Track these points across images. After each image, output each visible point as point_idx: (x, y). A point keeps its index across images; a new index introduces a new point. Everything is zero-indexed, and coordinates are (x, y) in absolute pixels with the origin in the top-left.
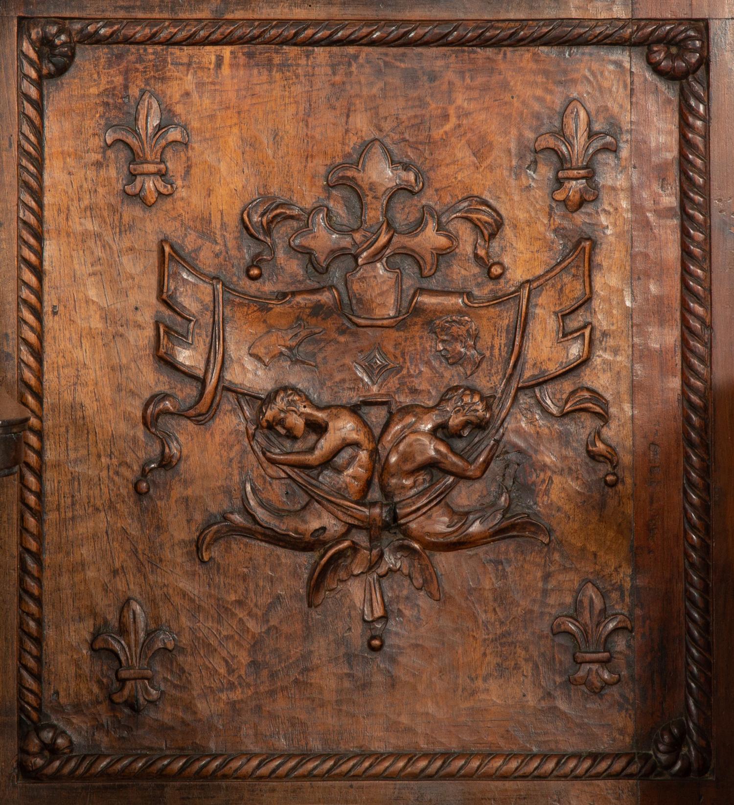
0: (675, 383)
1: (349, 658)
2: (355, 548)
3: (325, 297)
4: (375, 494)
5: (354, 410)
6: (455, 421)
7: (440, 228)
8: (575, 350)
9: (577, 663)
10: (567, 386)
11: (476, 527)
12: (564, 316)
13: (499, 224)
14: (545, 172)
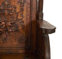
0: (29, 20)
1: (3, 40)
2: (4, 32)
3: (2, 13)
4: (6, 28)
5: (4, 21)
6: (12, 23)
7: (11, 8)
8: (22, 17)
9: (21, 41)
10: (21, 20)
11: (13, 31)
12: (21, 15)
13: (16, 8)
14: (20, 4)
